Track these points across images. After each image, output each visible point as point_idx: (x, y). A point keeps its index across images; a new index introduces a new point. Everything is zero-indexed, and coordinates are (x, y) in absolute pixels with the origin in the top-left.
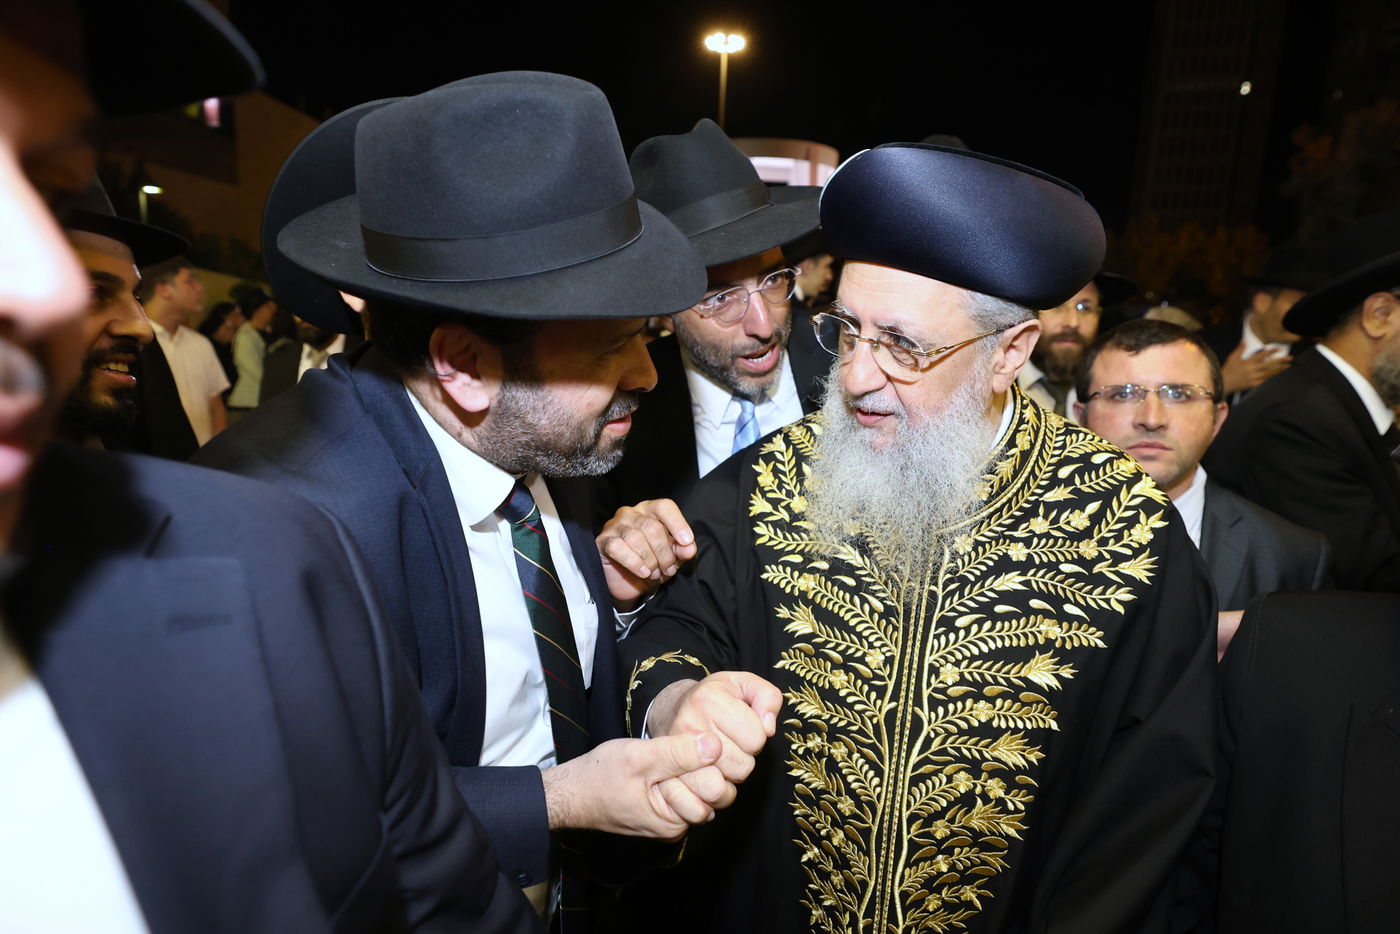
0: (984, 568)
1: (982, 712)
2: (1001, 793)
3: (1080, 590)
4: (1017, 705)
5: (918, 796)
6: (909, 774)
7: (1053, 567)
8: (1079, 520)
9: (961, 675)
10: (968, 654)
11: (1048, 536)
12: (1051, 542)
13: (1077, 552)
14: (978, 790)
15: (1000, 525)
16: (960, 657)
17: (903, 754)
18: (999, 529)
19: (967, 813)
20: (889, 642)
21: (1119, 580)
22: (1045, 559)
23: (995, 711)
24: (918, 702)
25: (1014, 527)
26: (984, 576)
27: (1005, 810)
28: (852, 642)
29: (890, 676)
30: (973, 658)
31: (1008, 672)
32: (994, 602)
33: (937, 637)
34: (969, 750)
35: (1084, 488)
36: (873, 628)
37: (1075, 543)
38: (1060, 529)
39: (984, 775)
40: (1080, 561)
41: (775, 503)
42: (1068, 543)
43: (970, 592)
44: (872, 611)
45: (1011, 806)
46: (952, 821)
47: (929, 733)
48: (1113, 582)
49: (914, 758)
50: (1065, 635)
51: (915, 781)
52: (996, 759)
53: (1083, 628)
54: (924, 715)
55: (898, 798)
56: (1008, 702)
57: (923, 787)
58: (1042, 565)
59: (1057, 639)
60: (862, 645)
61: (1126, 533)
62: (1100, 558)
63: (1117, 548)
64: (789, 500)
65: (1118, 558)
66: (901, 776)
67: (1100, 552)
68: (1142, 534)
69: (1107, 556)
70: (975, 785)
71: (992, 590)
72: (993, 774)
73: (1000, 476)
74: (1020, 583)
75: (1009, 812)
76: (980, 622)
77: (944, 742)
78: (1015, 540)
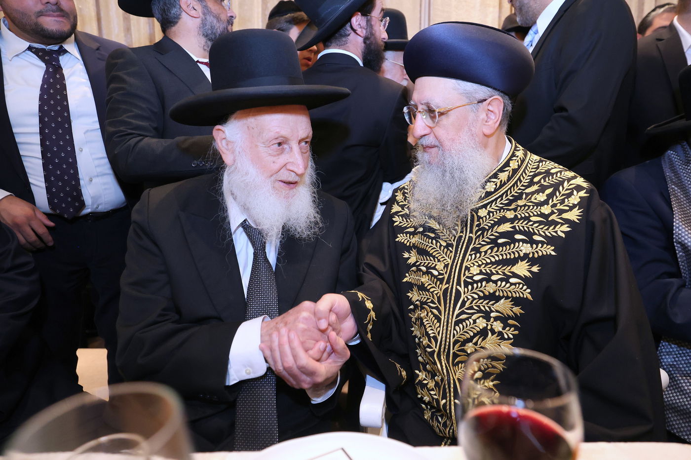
0: (492, 222)
1: (490, 288)
2: (501, 329)
3: (542, 229)
4: (508, 285)
5: (459, 331)
6: (454, 320)
7: (527, 219)
8: (542, 197)
9: (481, 270)
10: (484, 262)
11: (525, 206)
12: (527, 208)
13: (540, 211)
14: (489, 327)
15: (502, 204)
16: (480, 263)
17: (451, 309)
18: (501, 206)
19: (483, 339)
20: (447, 258)
21: (562, 221)
22: (523, 216)
23: (497, 288)
24: (459, 284)
25: (509, 204)
26: (493, 226)
27: (503, 338)
28: (431, 260)
29: (446, 273)
30: (487, 264)
31: (504, 270)
32: (498, 238)
33: (471, 255)
34: (484, 307)
35: (545, 184)
36: (440, 253)
37: (539, 207)
38: (531, 202)
39: (492, 320)
40: (542, 215)
41: (403, 207)
42: (535, 207)
43: (487, 235)
44: (441, 245)
45: (506, 336)
46: (476, 344)
47: (464, 299)
48: (559, 223)
49: (457, 312)
50: (534, 251)
51: (457, 323)
52: (497, 311)
53: (544, 247)
54: (461, 289)
55: (449, 332)
56: (504, 283)
57: (461, 326)
58: (522, 218)
59: (530, 253)
60: (435, 261)
61: (566, 200)
62: (552, 213)
63: (562, 207)
64: (409, 205)
65: (561, 212)
66: (450, 321)
67: (552, 211)
68: (575, 199)
69: (556, 211)
70: (487, 325)
71: (496, 232)
72: (496, 319)
73: (500, 180)
74: (510, 227)
75: (505, 339)
76: (492, 248)
77: (471, 303)
78: (510, 210)
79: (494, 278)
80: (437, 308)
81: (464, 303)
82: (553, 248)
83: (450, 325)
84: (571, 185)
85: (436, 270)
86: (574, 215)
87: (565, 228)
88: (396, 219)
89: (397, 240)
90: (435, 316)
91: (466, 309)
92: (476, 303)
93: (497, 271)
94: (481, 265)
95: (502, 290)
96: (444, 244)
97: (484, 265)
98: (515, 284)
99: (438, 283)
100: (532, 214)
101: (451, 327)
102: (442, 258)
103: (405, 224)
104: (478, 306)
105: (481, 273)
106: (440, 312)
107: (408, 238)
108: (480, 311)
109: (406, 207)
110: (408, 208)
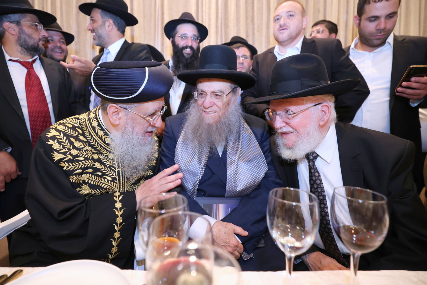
96: (110, 179)
103: (72, 167)
107: (78, 178)
109: (68, 153)
110: (70, 154)
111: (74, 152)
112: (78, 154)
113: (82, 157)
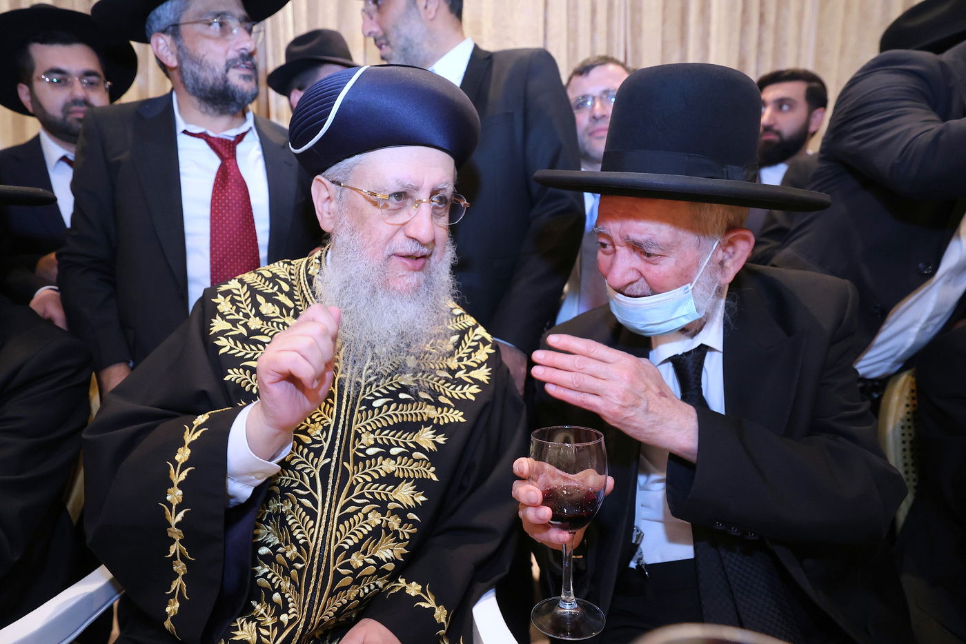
79: (394, 451)
80: (310, 497)
81: (352, 488)
82: (462, 413)
83: (330, 523)
84: (476, 335)
85: (308, 435)
86: (483, 374)
87: (475, 389)
88: (222, 341)
89: (227, 378)
90: (306, 509)
91: (355, 497)
92: (369, 489)
93: (397, 442)
94: (376, 430)
95: (403, 469)
97: (379, 431)
98: (418, 461)
99: (312, 455)
100: (438, 367)
101: (333, 527)
102: (318, 417)
103: (240, 352)
104: (372, 494)
105: (376, 445)
106: (315, 503)
107: (248, 377)
108: (374, 501)
109: (241, 323)
110: (245, 325)
111: (255, 323)
112: (262, 328)
113: (267, 335)
